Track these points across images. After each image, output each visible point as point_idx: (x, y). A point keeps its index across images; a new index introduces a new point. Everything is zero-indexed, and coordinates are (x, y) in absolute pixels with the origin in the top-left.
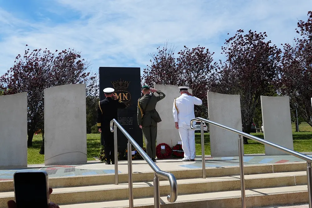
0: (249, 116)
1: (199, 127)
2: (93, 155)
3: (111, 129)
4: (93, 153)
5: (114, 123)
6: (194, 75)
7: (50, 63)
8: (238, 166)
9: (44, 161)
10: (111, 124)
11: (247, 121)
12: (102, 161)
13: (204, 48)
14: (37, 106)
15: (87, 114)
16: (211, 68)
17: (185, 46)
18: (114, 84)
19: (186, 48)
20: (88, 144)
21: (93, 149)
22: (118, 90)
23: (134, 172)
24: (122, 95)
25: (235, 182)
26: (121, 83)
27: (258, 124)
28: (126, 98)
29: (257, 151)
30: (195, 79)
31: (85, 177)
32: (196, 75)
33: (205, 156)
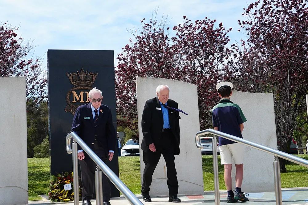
0: (288, 127)
1: (208, 146)
2: (37, 192)
3: (68, 148)
4: (37, 190)
5: (72, 139)
6: (200, 63)
10: (68, 141)
11: (284, 137)
12: (52, 202)
13: (215, 21)
15: (27, 126)
16: (227, 53)
17: (185, 17)
18: (72, 77)
19: (187, 21)
20: (30, 175)
21: (38, 182)
22: (78, 86)
24: (85, 95)
26: (82, 75)
27: (300, 141)
29: (301, 183)
30: (201, 69)
32: (203, 64)
33: (220, 192)
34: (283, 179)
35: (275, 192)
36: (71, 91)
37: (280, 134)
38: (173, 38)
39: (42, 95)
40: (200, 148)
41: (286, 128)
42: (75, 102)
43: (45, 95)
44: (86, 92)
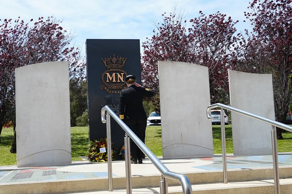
1: (218, 117)
2: (79, 154)
3: (103, 119)
4: (79, 152)
5: (106, 112)
6: (211, 49)
7: (23, 35)
8: (271, 167)
9: (16, 161)
10: (103, 113)
11: (281, 110)
12: (90, 162)
13: (226, 15)
14: (6, 91)
15: (70, 101)
16: (233, 41)
17: (201, 12)
18: (106, 61)
19: (202, 15)
20: (72, 140)
21: (79, 146)
22: (111, 69)
23: (133, 176)
24: (116, 76)
25: (267, 188)
26: (114, 60)
28: (122, 79)
30: (212, 54)
31: (69, 181)
32: (214, 50)
33: (227, 155)
34: (280, 144)
35: (272, 155)
36: (105, 73)
37: (278, 108)
38: (189, 29)
39: (82, 76)
40: (211, 118)
41: (283, 103)
42: (109, 81)
43: (84, 76)
44: (117, 73)
